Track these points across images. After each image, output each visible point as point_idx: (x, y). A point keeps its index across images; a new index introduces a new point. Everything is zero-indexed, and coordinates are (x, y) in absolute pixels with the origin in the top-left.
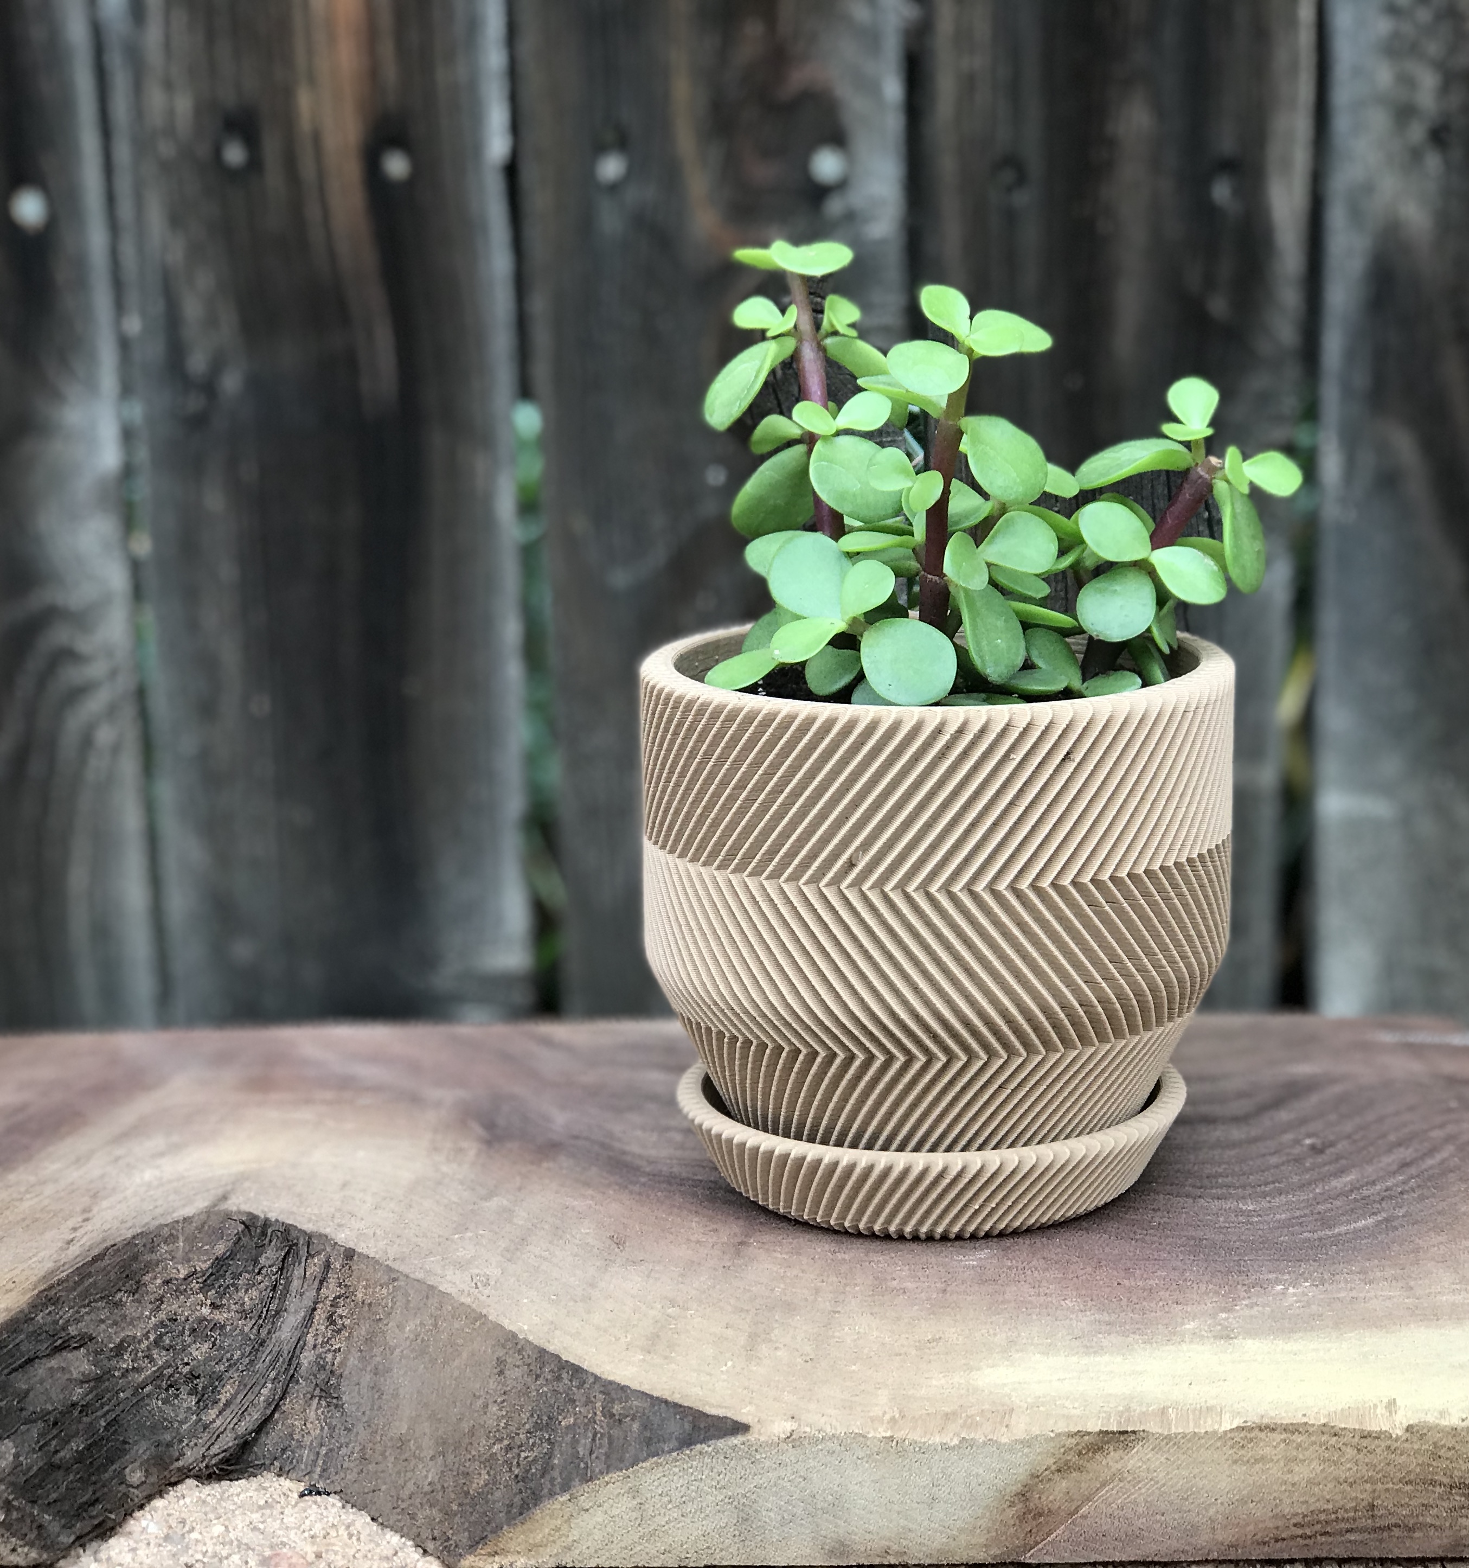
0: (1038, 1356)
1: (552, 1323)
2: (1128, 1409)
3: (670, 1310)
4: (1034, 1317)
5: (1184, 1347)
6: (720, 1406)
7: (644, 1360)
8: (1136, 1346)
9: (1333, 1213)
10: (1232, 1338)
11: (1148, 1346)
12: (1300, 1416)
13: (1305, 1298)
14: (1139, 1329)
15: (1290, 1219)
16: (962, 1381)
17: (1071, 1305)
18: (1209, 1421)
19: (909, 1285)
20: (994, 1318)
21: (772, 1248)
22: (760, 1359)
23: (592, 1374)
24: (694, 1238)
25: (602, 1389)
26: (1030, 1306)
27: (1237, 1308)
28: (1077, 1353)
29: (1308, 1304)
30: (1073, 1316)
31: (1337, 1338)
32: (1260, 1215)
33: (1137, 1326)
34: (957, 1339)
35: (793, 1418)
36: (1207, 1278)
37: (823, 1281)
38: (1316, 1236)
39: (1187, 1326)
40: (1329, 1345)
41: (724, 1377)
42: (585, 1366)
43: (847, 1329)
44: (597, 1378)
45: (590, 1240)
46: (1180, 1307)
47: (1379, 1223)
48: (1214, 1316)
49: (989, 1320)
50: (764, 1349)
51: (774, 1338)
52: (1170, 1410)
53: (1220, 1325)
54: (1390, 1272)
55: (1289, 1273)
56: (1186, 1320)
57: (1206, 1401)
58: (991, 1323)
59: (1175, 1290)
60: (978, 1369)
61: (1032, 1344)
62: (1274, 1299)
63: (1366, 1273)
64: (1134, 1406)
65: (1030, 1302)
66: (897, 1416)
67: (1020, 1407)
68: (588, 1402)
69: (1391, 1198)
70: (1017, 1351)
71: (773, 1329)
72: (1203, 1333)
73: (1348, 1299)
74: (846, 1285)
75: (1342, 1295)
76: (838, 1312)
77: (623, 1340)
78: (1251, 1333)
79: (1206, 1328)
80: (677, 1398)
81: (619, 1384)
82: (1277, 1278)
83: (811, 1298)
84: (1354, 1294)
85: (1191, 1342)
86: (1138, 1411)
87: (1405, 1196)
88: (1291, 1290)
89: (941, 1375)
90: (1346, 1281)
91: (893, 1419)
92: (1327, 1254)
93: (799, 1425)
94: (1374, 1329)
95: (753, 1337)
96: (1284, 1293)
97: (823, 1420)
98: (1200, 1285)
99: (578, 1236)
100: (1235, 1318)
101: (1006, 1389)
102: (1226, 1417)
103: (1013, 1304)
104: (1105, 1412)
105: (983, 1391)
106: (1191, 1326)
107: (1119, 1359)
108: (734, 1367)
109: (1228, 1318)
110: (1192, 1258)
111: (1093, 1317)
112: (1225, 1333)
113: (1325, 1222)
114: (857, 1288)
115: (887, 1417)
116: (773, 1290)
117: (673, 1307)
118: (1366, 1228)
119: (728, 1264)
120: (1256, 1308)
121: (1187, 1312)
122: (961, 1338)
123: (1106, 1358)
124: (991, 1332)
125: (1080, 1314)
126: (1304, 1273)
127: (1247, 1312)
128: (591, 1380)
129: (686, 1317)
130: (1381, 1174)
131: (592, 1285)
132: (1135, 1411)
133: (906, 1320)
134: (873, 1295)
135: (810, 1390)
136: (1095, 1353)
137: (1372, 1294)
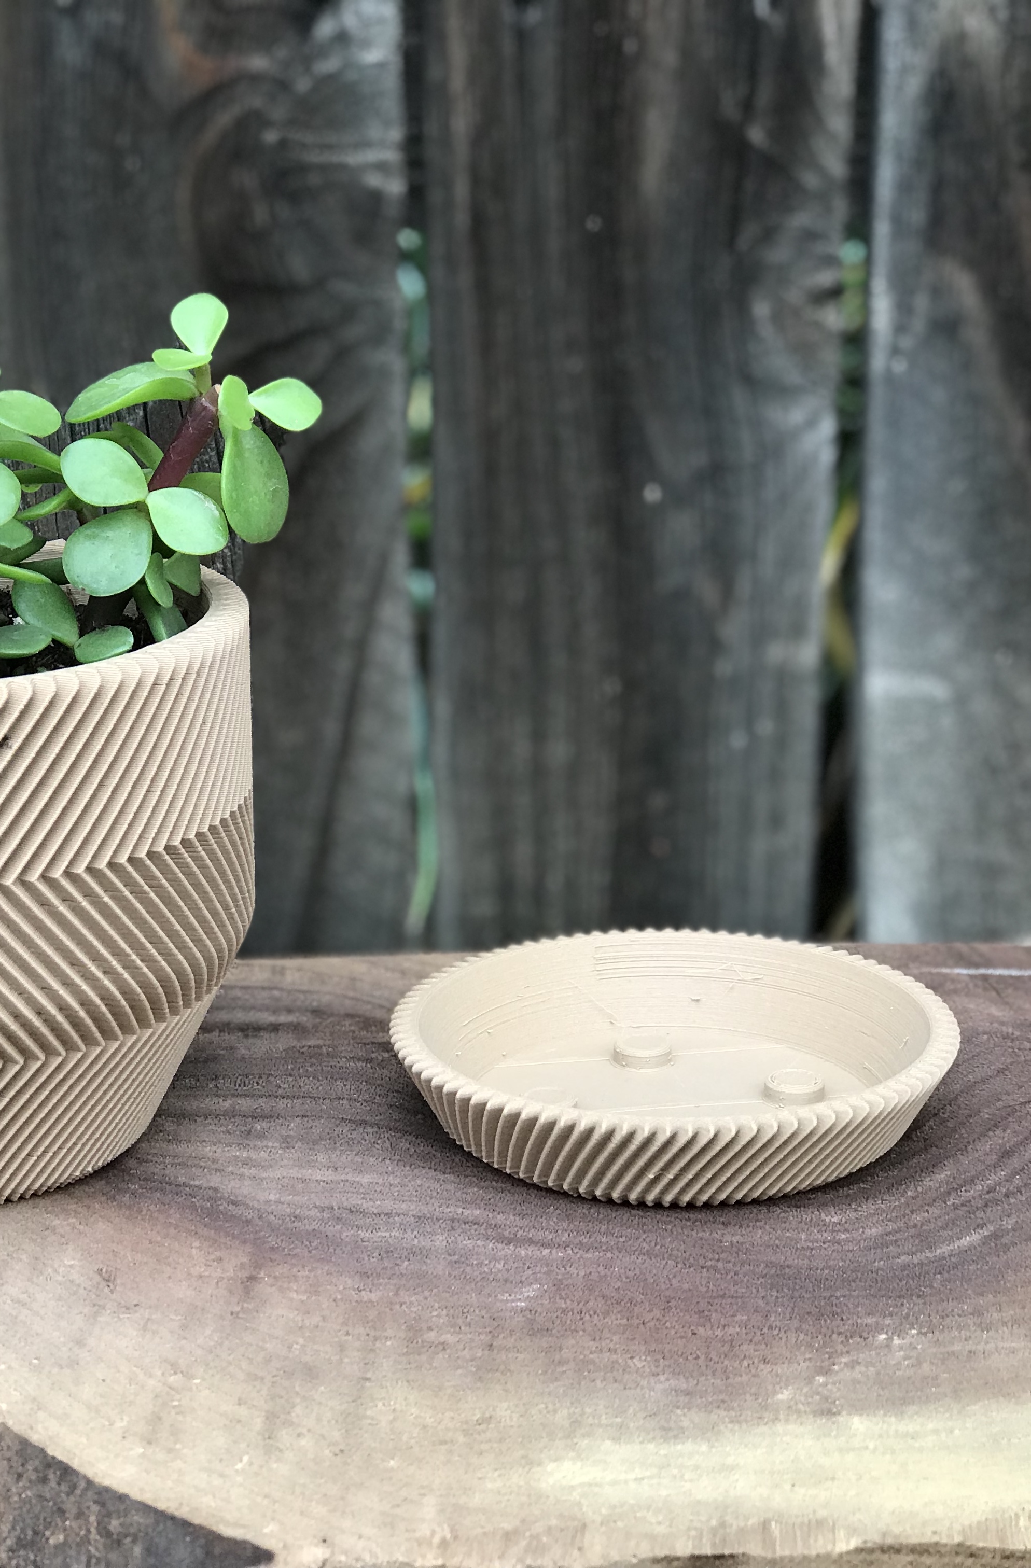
0: (608, 1443)
1: (34, 1399)
2: (723, 1524)
3: (172, 1379)
4: (598, 1382)
5: (780, 1427)
6: (236, 1525)
7: (143, 1456)
8: (722, 1427)
9: (932, 1226)
10: (834, 1414)
11: (737, 1427)
12: (929, 1533)
13: (914, 1354)
14: (723, 1401)
15: (882, 1236)
16: (522, 1483)
17: (639, 1365)
18: (821, 1541)
19: (449, 1338)
20: (552, 1387)
21: (285, 1285)
22: (281, 1451)
23: (85, 1477)
24: (196, 1271)
25: (96, 1497)
26: (591, 1367)
27: (836, 1367)
28: (654, 1438)
29: (919, 1363)
30: (644, 1383)
31: (959, 1413)
32: (846, 1230)
33: (721, 1397)
34: (511, 1418)
35: (324, 1541)
36: (795, 1323)
37: (348, 1334)
38: (916, 1261)
39: (780, 1397)
40: (950, 1424)
41: (239, 1479)
42: (75, 1464)
43: (380, 1404)
44: (90, 1483)
45: (75, 1276)
46: (768, 1368)
47: (985, 1240)
48: (810, 1380)
49: (547, 1390)
50: (285, 1436)
51: (295, 1420)
52: (773, 1524)
53: (818, 1393)
54: (1008, 1313)
55: (891, 1315)
56: (778, 1387)
57: (814, 1512)
58: (549, 1394)
59: (759, 1343)
60: (539, 1464)
61: (600, 1425)
62: (878, 1354)
63: (980, 1314)
64: (729, 1518)
65: (593, 1362)
66: (448, 1536)
67: (593, 1521)
68: (80, 1515)
69: (997, 1202)
70: (583, 1436)
71: (293, 1406)
72: (801, 1406)
73: (965, 1353)
74: (376, 1339)
75: (957, 1347)
76: (368, 1379)
77: (119, 1424)
78: (859, 1408)
79: (803, 1399)
80: (183, 1513)
81: (116, 1492)
82: (877, 1323)
83: (334, 1358)
84: (970, 1346)
85: (787, 1421)
86: (735, 1527)
87: (1012, 1201)
88: (896, 1341)
89: (496, 1474)
90: (960, 1328)
91: (444, 1543)
92: (931, 1287)
93: (333, 1553)
94: (1001, 1399)
95: (271, 1417)
96: (888, 1345)
97: (361, 1543)
98: (789, 1333)
99: (61, 1270)
100: (834, 1383)
101: (574, 1494)
102: (841, 1534)
103: (572, 1365)
104: (696, 1529)
105: (548, 1497)
106: (784, 1396)
107: (704, 1448)
108: (251, 1464)
109: (825, 1385)
110: (775, 1293)
111: (667, 1385)
112: (826, 1406)
113: (926, 1240)
114: (389, 1343)
115: (436, 1540)
116: (290, 1347)
117: (175, 1373)
118: (971, 1248)
119: (237, 1309)
120: (858, 1368)
121: (777, 1375)
122: (515, 1416)
123: (689, 1446)
124: (551, 1407)
125: (652, 1380)
126: (908, 1315)
127: (847, 1374)
128: (82, 1485)
129: (190, 1390)
130: (981, 1167)
131: (80, 1343)
132: (731, 1526)
133: (449, 1391)
134: (407, 1354)
135: (343, 1498)
136: (676, 1437)
137: (991, 1346)
